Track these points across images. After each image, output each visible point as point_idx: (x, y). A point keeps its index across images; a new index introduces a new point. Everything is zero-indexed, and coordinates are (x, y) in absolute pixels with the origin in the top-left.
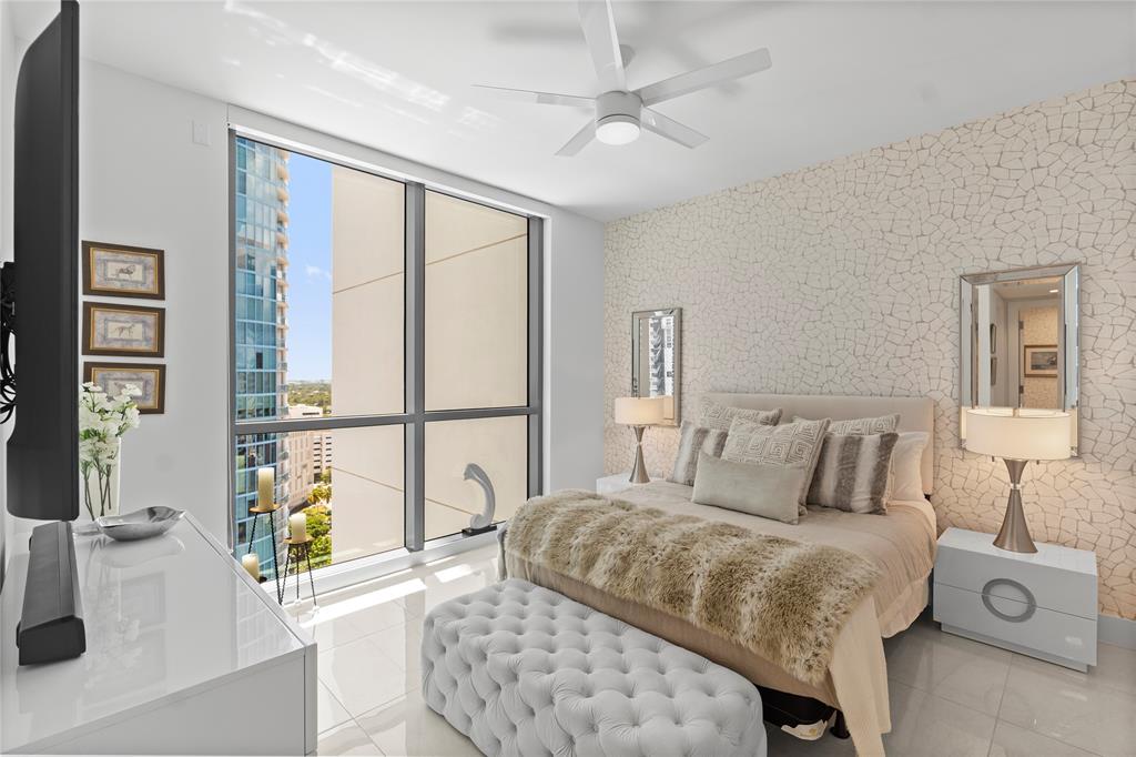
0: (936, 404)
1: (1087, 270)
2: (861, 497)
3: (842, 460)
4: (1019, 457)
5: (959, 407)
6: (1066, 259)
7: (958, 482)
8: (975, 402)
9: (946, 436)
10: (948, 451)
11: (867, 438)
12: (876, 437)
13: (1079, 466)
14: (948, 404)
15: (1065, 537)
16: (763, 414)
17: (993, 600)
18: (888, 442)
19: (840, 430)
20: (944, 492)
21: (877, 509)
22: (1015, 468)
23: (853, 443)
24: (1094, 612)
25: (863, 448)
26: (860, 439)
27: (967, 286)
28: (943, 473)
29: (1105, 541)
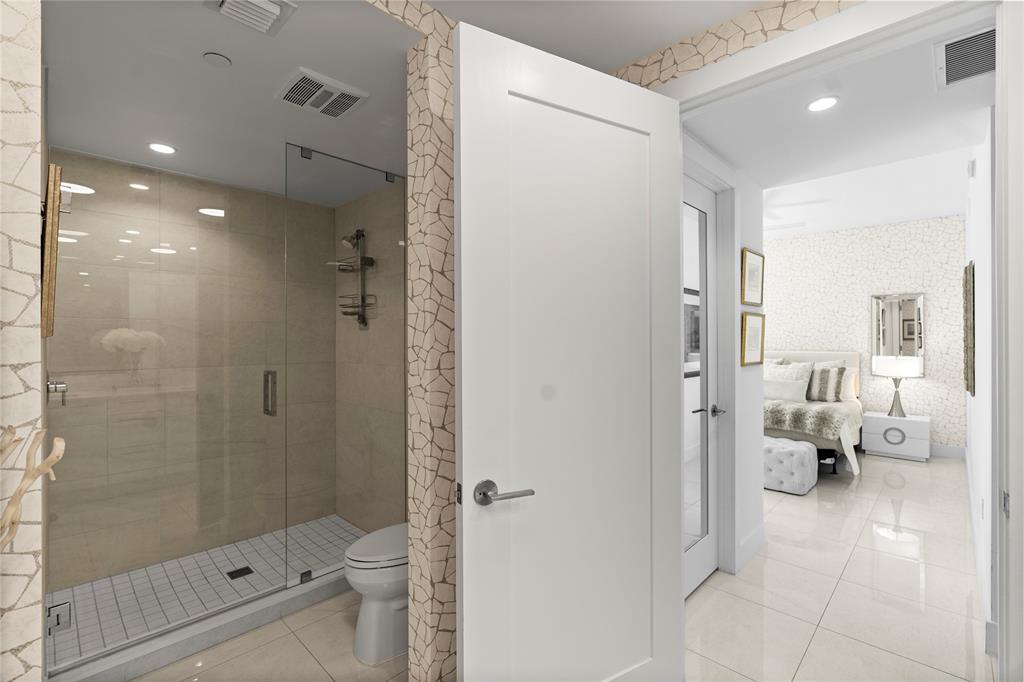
0: (861, 355)
1: (927, 296)
2: (831, 395)
3: (821, 380)
4: (898, 377)
5: (872, 355)
6: (918, 291)
7: (871, 390)
8: (878, 354)
9: (865, 370)
10: (866, 377)
11: (832, 370)
12: (836, 369)
13: (924, 380)
14: (866, 355)
15: (918, 412)
16: (775, 360)
17: (888, 438)
18: (842, 371)
19: (818, 367)
20: (865, 396)
21: (838, 400)
22: (897, 382)
23: (825, 373)
24: (928, 437)
25: (831, 374)
26: (829, 371)
27: (874, 301)
28: (864, 387)
29: (934, 413)
